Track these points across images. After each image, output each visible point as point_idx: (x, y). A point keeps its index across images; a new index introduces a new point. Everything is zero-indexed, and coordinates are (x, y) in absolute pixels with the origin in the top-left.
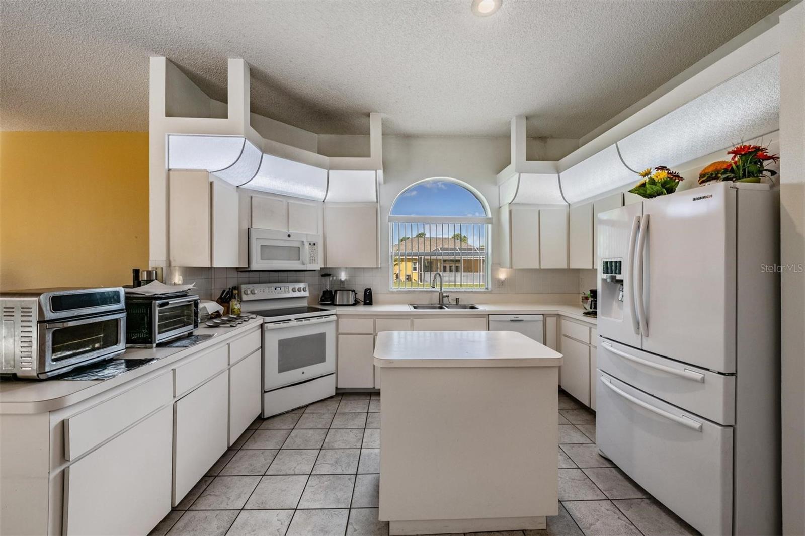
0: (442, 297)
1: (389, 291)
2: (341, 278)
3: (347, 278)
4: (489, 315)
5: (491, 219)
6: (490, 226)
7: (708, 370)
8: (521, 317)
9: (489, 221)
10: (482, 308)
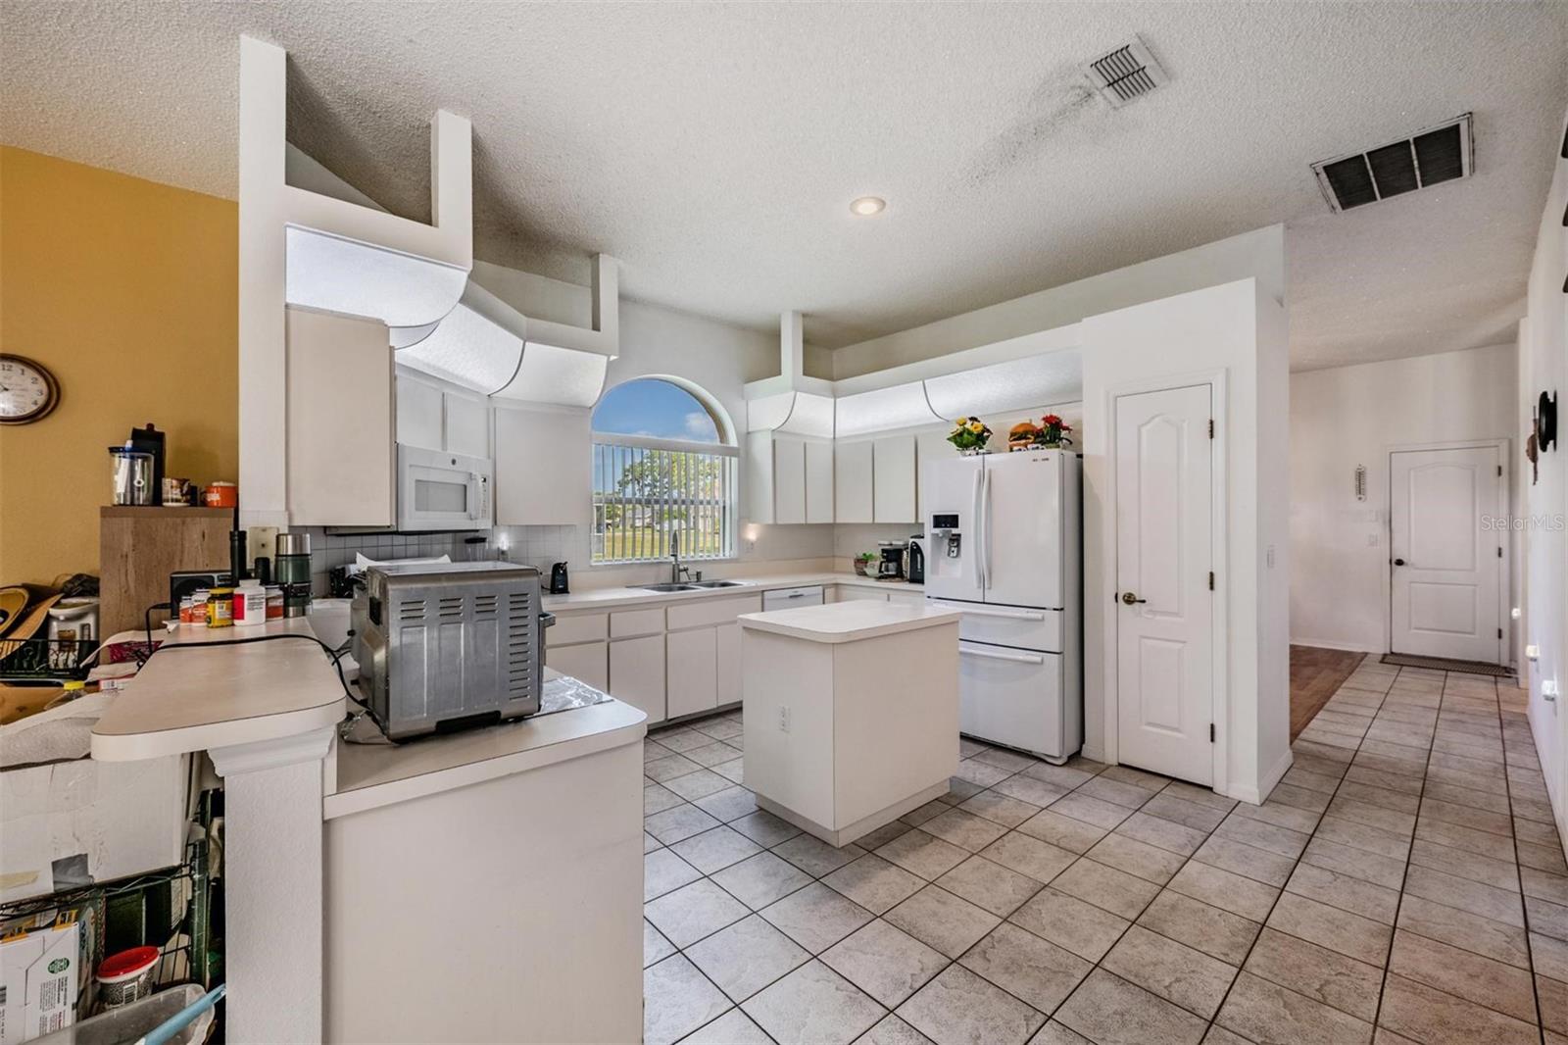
0: (677, 571)
1: (591, 566)
2: (500, 546)
3: (512, 545)
4: (763, 591)
5: (737, 449)
6: (734, 460)
7: (1044, 608)
8: (800, 591)
9: (732, 452)
10: (746, 583)
